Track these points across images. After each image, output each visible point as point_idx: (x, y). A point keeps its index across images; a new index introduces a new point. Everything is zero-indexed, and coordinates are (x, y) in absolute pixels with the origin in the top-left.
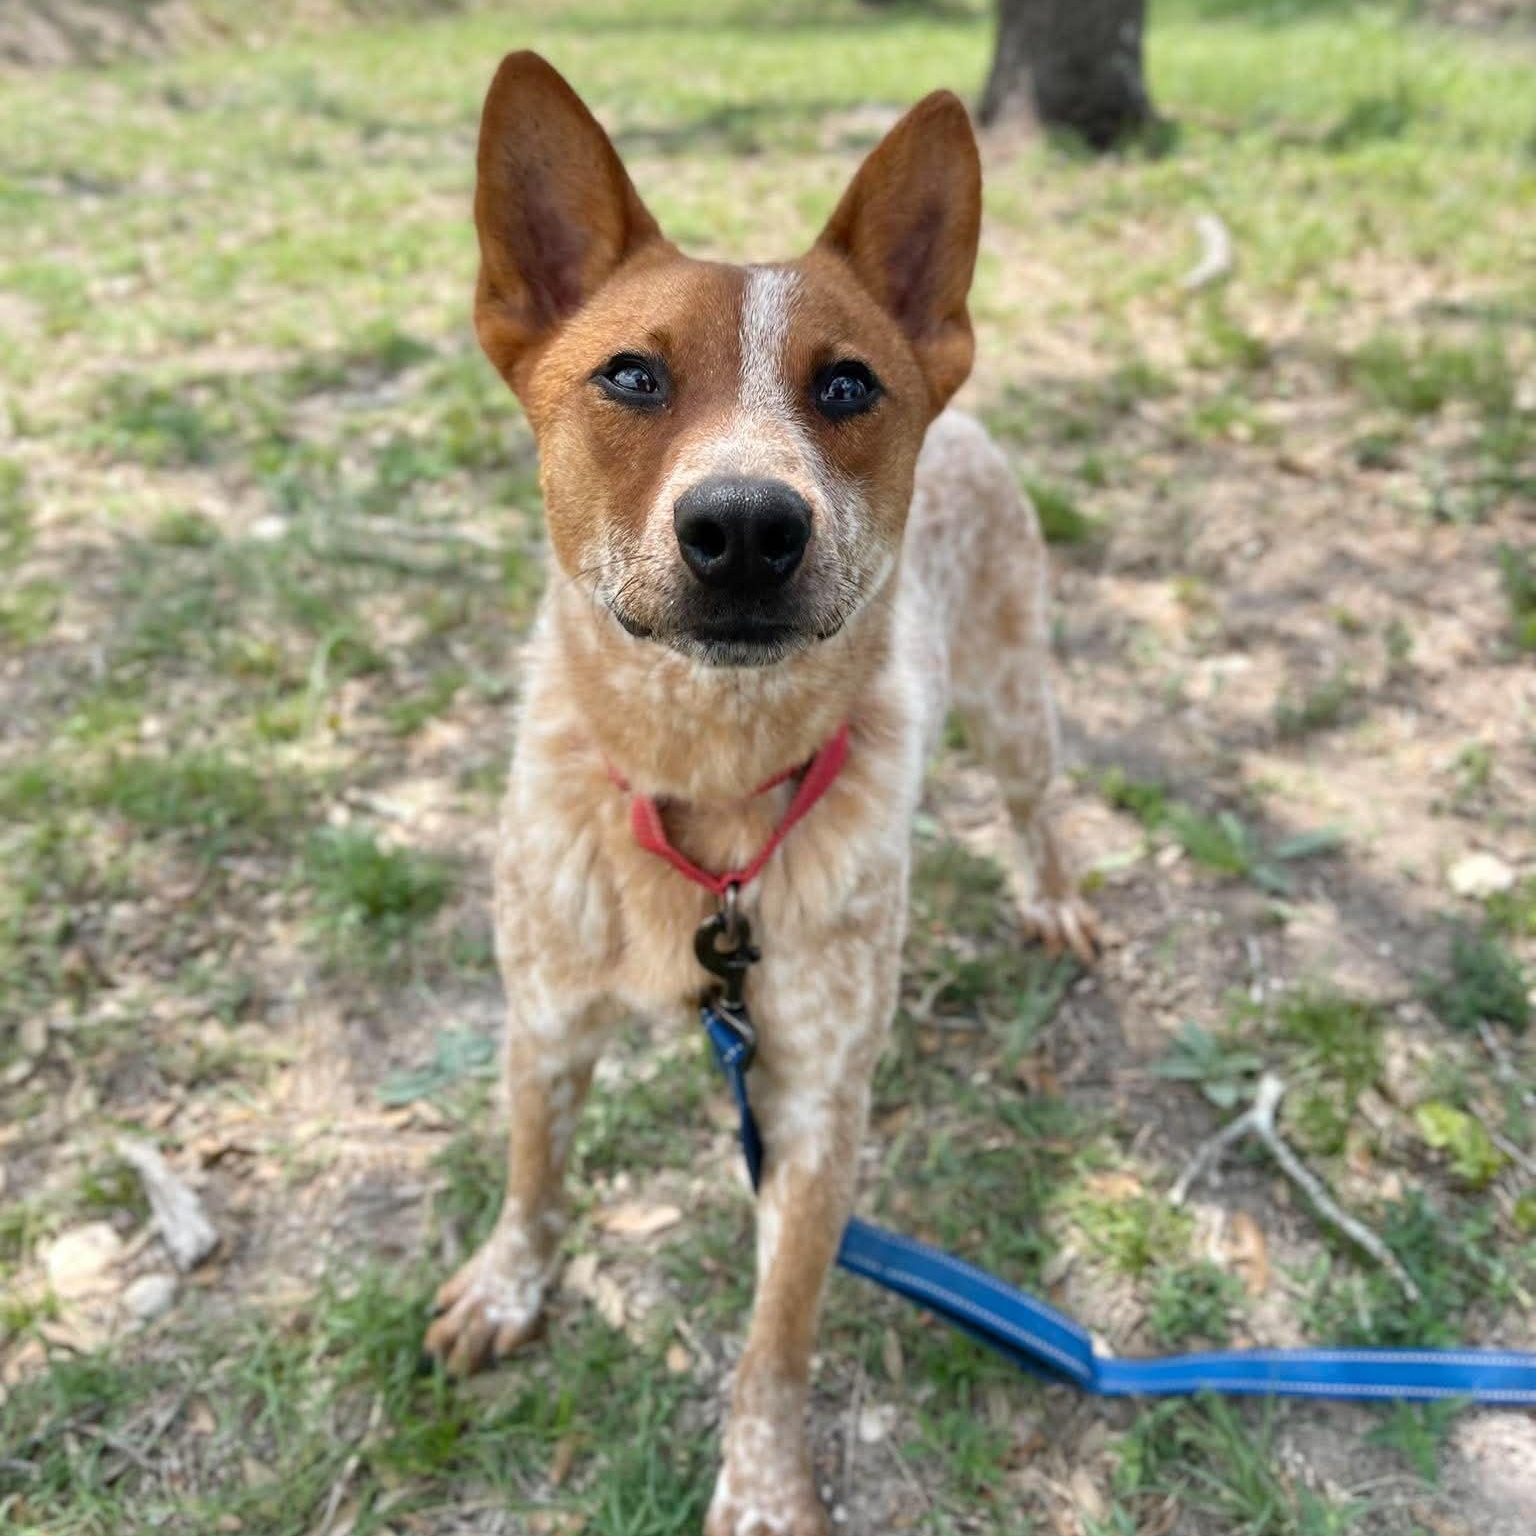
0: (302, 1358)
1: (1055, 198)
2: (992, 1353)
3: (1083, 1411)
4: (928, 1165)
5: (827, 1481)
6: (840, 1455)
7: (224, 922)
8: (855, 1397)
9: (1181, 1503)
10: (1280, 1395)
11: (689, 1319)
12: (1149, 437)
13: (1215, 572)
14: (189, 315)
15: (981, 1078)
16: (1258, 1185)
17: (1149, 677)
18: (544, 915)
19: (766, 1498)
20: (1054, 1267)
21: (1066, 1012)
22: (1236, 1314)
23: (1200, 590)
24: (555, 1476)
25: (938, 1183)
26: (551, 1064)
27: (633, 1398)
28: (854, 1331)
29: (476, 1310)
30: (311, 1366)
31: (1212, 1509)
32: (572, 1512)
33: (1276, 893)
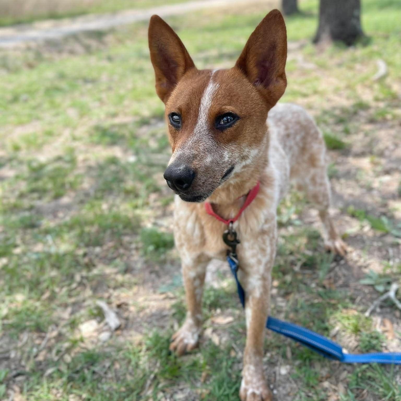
0: (140, 351)
1: (336, 60)
2: (315, 352)
3: (341, 368)
4: (299, 306)
5: (272, 383)
6: (275, 377)
7: (122, 251)
8: (279, 363)
9: (368, 392)
10: (396, 364)
11: (236, 343)
12: (363, 120)
13: (381, 154)
14: (112, 109)
15: (313, 285)
16: (391, 312)
17: (362, 183)
18: (185, 233)
19: (254, 386)
20: (333, 332)
21: (337, 269)
22: (384, 344)
23: (377, 159)
24: (202, 380)
25: (301, 311)
26: (192, 274)
27: (221, 362)
28: (279, 347)
29: (182, 340)
30: (142, 353)
31: (376, 393)
32: (206, 389)
33: (397, 237)
